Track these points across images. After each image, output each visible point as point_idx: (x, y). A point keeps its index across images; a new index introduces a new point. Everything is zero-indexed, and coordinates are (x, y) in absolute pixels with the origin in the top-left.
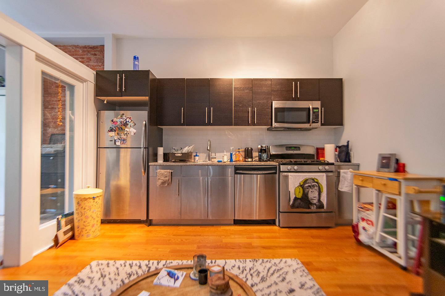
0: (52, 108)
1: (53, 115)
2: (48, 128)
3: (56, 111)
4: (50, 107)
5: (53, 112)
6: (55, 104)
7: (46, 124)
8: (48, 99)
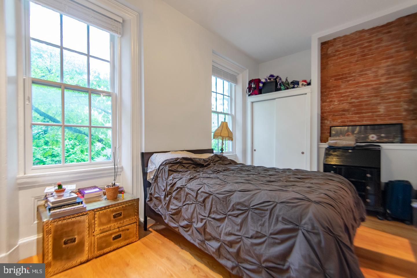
0: (331, 101)
1: (332, 108)
2: (326, 121)
3: (335, 104)
4: (328, 100)
5: (332, 105)
6: (334, 97)
7: (323, 118)
8: (326, 94)
